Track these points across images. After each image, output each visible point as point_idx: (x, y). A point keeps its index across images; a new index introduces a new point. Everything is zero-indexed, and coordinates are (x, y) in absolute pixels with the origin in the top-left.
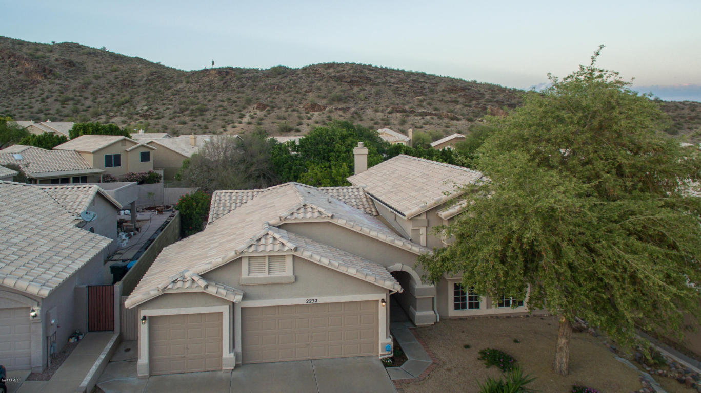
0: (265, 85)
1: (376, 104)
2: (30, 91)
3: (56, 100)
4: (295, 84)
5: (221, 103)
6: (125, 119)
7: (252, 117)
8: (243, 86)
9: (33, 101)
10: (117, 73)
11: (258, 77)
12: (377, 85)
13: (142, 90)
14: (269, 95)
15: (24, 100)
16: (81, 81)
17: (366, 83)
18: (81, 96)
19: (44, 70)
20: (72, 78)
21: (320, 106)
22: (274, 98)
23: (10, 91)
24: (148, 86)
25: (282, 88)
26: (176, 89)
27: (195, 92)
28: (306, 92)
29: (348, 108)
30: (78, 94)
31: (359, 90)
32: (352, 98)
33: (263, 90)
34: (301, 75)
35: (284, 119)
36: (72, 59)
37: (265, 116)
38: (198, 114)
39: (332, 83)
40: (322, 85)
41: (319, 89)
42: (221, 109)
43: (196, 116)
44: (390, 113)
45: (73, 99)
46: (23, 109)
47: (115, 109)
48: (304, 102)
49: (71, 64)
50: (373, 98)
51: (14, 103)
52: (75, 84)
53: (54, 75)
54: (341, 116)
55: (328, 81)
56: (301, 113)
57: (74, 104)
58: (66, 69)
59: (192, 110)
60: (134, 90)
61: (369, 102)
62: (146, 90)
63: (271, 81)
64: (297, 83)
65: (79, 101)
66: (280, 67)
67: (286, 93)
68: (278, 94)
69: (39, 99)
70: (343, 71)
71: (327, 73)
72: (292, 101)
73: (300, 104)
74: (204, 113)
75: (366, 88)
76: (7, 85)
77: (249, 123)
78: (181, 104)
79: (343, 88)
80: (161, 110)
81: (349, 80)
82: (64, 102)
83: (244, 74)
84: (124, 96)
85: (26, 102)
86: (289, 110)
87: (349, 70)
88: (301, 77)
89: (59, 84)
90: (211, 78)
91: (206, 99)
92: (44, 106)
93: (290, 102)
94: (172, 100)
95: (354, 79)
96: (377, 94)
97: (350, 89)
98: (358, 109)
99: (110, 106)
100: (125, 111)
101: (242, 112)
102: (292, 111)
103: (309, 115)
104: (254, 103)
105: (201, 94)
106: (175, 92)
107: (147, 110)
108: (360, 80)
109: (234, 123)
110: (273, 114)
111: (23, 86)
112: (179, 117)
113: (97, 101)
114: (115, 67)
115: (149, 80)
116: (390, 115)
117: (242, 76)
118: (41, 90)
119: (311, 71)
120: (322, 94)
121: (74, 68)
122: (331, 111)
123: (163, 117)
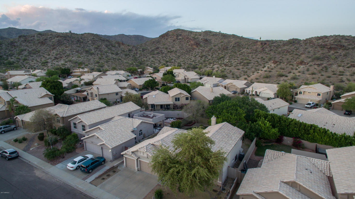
0: (281, 50)
1: (341, 62)
2: (192, 52)
3: (199, 56)
4: (296, 50)
5: (258, 60)
6: (218, 66)
7: (268, 68)
8: (271, 50)
9: (192, 56)
10: (222, 43)
11: (280, 45)
12: (347, 50)
13: (230, 51)
14: (281, 55)
15: (189, 56)
16: (209, 48)
17: (340, 48)
18: (208, 54)
19: (197, 44)
20: (206, 46)
21: (305, 63)
22: (283, 58)
23: (186, 53)
24: (233, 49)
25: (289, 52)
26: (242, 52)
27: (249, 53)
28: (301, 54)
29: (322, 64)
30: (207, 53)
31: (334, 53)
32: (327, 57)
33: (279, 53)
34: (302, 44)
35: (284, 69)
36: (207, 38)
37: (275, 67)
38: (246, 65)
39: (319, 49)
40: (311, 50)
41: (309, 52)
42: (257, 62)
43: (245, 66)
44: (348, 67)
45: (205, 56)
46: (188, 60)
47: (217, 61)
48: (298, 60)
49: (206, 40)
50: (341, 58)
51: (186, 57)
52: (207, 49)
53: (200, 46)
54: (315, 69)
55: (316, 48)
56: (294, 66)
57: (205, 58)
58: (204, 43)
59: (244, 63)
60: (227, 51)
61: (337, 60)
62: (231, 51)
63: (285, 48)
64: (297, 49)
65: (207, 57)
66: (293, 39)
67: (290, 54)
68: (286, 55)
69: (194, 56)
70: (328, 41)
71: (318, 43)
72: (291, 59)
73: (295, 61)
74: (249, 64)
75: (339, 52)
76: (185, 50)
77: (266, 71)
78: (241, 60)
79: (324, 52)
80: (233, 62)
81: (329, 47)
82: (201, 57)
83: (273, 44)
84: (222, 54)
85: (190, 57)
86: (288, 64)
87: (332, 40)
88: (302, 45)
89: (202, 49)
90: (257, 46)
91: (252, 57)
92: (195, 59)
93: (290, 60)
94: (238, 58)
95: (332, 46)
96: (345, 55)
97: (328, 52)
98: (328, 65)
99: (216, 58)
100: (219, 62)
101: (265, 65)
102: (290, 65)
103: (297, 67)
104: (272, 60)
105: (251, 54)
106: (241, 53)
107: (227, 62)
108: (337, 47)
109: (259, 70)
110: (279, 66)
111: (190, 50)
112: (238, 66)
113: (213, 56)
114: (222, 40)
115: (233, 47)
116: (348, 69)
117: (272, 45)
118: (195, 52)
119: (309, 42)
120: (310, 56)
121: (207, 42)
122: (311, 66)
123: (232, 66)
